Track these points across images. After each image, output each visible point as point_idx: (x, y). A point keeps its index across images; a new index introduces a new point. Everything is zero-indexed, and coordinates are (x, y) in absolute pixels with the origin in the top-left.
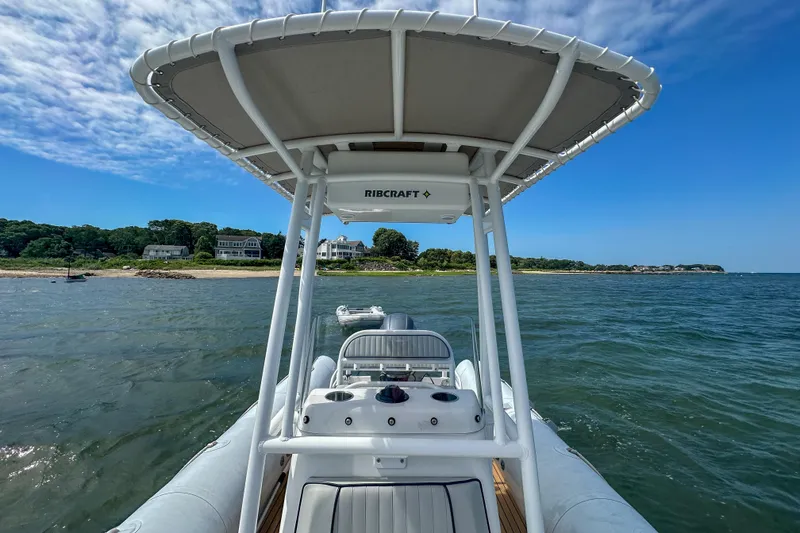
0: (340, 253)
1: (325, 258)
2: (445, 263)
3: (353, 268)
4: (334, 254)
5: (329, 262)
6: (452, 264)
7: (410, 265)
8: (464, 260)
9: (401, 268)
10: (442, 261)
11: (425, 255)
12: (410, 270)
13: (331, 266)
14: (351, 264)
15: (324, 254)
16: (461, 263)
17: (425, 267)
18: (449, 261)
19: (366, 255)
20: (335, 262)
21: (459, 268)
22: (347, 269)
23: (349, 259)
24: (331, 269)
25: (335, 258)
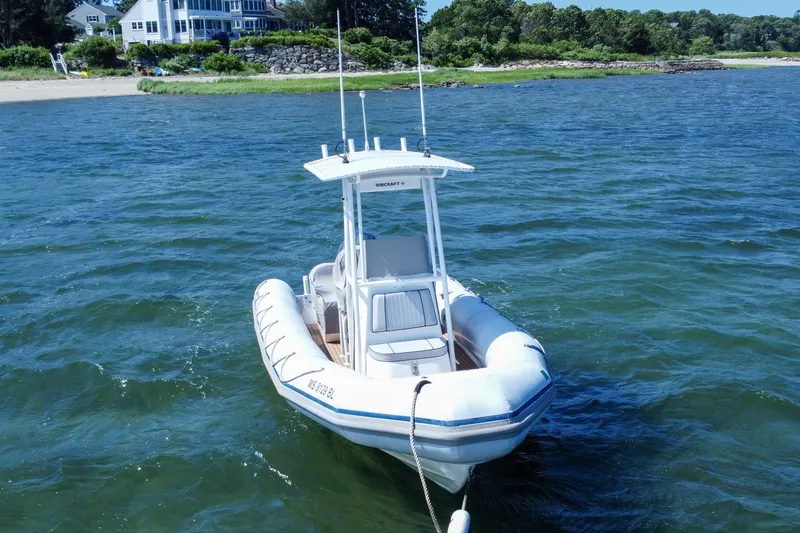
0: (198, 24)
1: (156, 38)
2: (500, 46)
3: (238, 68)
4: (179, 27)
5: (167, 52)
6: (523, 46)
7: (399, 52)
8: (558, 30)
9: (373, 62)
10: (493, 38)
11: (443, 19)
12: (399, 71)
13: (173, 62)
14: (231, 57)
15: (152, 27)
16: (548, 40)
17: (443, 57)
18: (514, 38)
19: (274, 25)
20: (186, 50)
21: (540, 57)
22: (221, 69)
23: (224, 40)
24: (177, 71)
25: (185, 38)
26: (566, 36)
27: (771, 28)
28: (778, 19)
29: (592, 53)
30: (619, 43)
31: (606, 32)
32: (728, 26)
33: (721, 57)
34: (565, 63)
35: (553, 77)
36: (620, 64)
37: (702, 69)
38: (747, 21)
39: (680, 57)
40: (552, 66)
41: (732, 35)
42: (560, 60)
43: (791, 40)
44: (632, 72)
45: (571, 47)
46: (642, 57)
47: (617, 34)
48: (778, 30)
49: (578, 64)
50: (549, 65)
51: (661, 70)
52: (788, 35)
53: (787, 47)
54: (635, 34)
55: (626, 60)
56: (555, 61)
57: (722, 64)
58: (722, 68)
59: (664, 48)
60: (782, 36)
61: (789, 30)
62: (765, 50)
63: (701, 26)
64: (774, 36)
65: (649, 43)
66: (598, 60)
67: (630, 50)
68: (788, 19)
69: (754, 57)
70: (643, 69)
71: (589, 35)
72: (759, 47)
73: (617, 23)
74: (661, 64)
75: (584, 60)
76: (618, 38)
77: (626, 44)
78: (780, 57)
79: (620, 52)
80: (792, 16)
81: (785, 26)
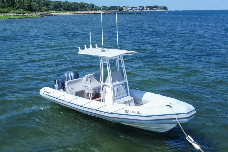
21: (3, 12)
26: (8, 6)
27: (60, 4)
28: (61, 2)
29: (18, 11)
30: (25, 8)
31: (21, 5)
32: (49, 4)
33: (51, 12)
34: (11, 14)
35: (10, 18)
36: (27, 14)
37: (48, 16)
38: (54, 2)
39: (41, 12)
40: (7, 15)
41: (51, 6)
42: (9, 13)
43: (66, 8)
44: (31, 17)
45: (11, 9)
46: (32, 12)
47: (24, 6)
48: (62, 5)
49: (15, 14)
50: (6, 15)
51: (39, 16)
52: (64, 6)
53: (65, 9)
54: (29, 6)
55: (28, 13)
56: (8, 14)
57: (52, 14)
58: (53, 15)
59: (37, 10)
60: (63, 7)
61: (65, 5)
62: (60, 10)
63: (43, 3)
64: (61, 6)
65: (32, 8)
66: (20, 13)
67: (28, 10)
68: (64, 2)
69: (59, 12)
70: (34, 16)
71: (16, 6)
72: (58, 9)
73: (23, 2)
74: (38, 14)
75: (16, 13)
76: (24, 7)
77: (26, 9)
78: (66, 12)
79: (26, 11)
80: (64, 1)
81: (63, 4)
